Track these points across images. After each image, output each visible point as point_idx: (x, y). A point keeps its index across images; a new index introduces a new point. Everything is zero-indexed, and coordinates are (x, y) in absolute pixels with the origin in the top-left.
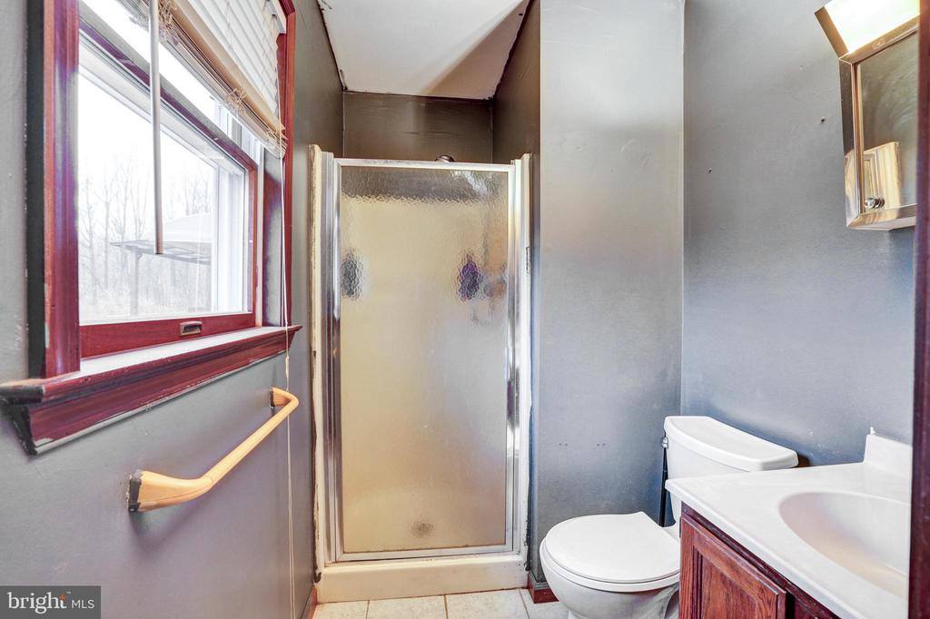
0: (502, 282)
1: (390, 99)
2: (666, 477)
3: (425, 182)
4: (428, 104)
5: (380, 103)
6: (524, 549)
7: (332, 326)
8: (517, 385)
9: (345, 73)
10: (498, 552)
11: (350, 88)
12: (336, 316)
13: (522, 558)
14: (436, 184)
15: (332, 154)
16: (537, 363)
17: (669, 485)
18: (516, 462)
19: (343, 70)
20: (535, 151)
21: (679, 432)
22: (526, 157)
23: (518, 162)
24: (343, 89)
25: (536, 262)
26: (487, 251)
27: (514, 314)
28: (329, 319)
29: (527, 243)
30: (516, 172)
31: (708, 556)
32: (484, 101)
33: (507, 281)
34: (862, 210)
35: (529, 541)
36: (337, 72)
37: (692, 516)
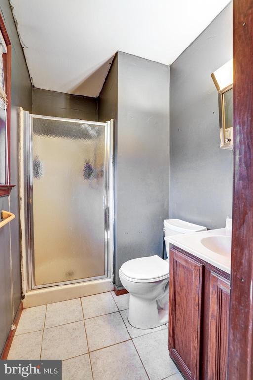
0: (102, 171)
1: (54, 93)
2: (164, 236)
3: (70, 127)
4: (71, 97)
5: (50, 94)
6: (112, 276)
7: (29, 189)
8: (109, 211)
9: (33, 79)
10: (102, 278)
11: (35, 86)
12: (31, 184)
13: (111, 279)
14: (75, 129)
15: (28, 112)
16: (116, 202)
17: (165, 238)
18: (108, 243)
19: (33, 77)
20: (116, 118)
21: (168, 224)
22: (112, 120)
23: (109, 122)
24: (32, 86)
25: (116, 162)
26: (96, 157)
27: (107, 186)
28: (27, 186)
29: (112, 154)
30: (108, 126)
31: (179, 260)
32: (94, 98)
33: (104, 170)
34: (225, 142)
35: (114, 272)
36: (30, 78)
37: (174, 247)
